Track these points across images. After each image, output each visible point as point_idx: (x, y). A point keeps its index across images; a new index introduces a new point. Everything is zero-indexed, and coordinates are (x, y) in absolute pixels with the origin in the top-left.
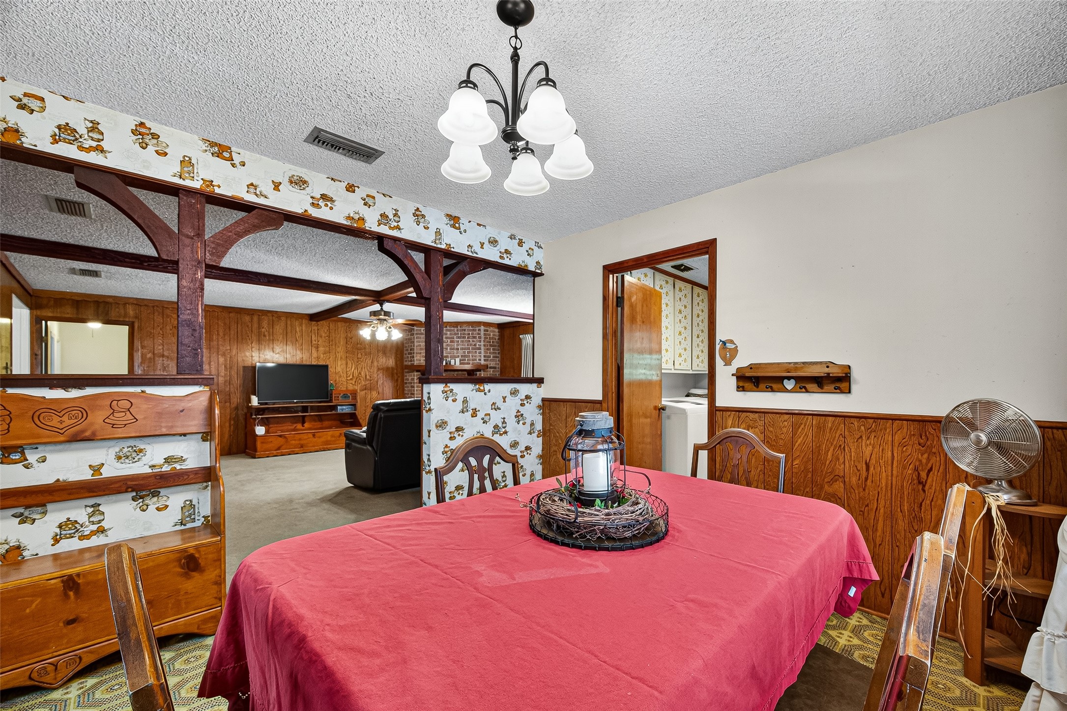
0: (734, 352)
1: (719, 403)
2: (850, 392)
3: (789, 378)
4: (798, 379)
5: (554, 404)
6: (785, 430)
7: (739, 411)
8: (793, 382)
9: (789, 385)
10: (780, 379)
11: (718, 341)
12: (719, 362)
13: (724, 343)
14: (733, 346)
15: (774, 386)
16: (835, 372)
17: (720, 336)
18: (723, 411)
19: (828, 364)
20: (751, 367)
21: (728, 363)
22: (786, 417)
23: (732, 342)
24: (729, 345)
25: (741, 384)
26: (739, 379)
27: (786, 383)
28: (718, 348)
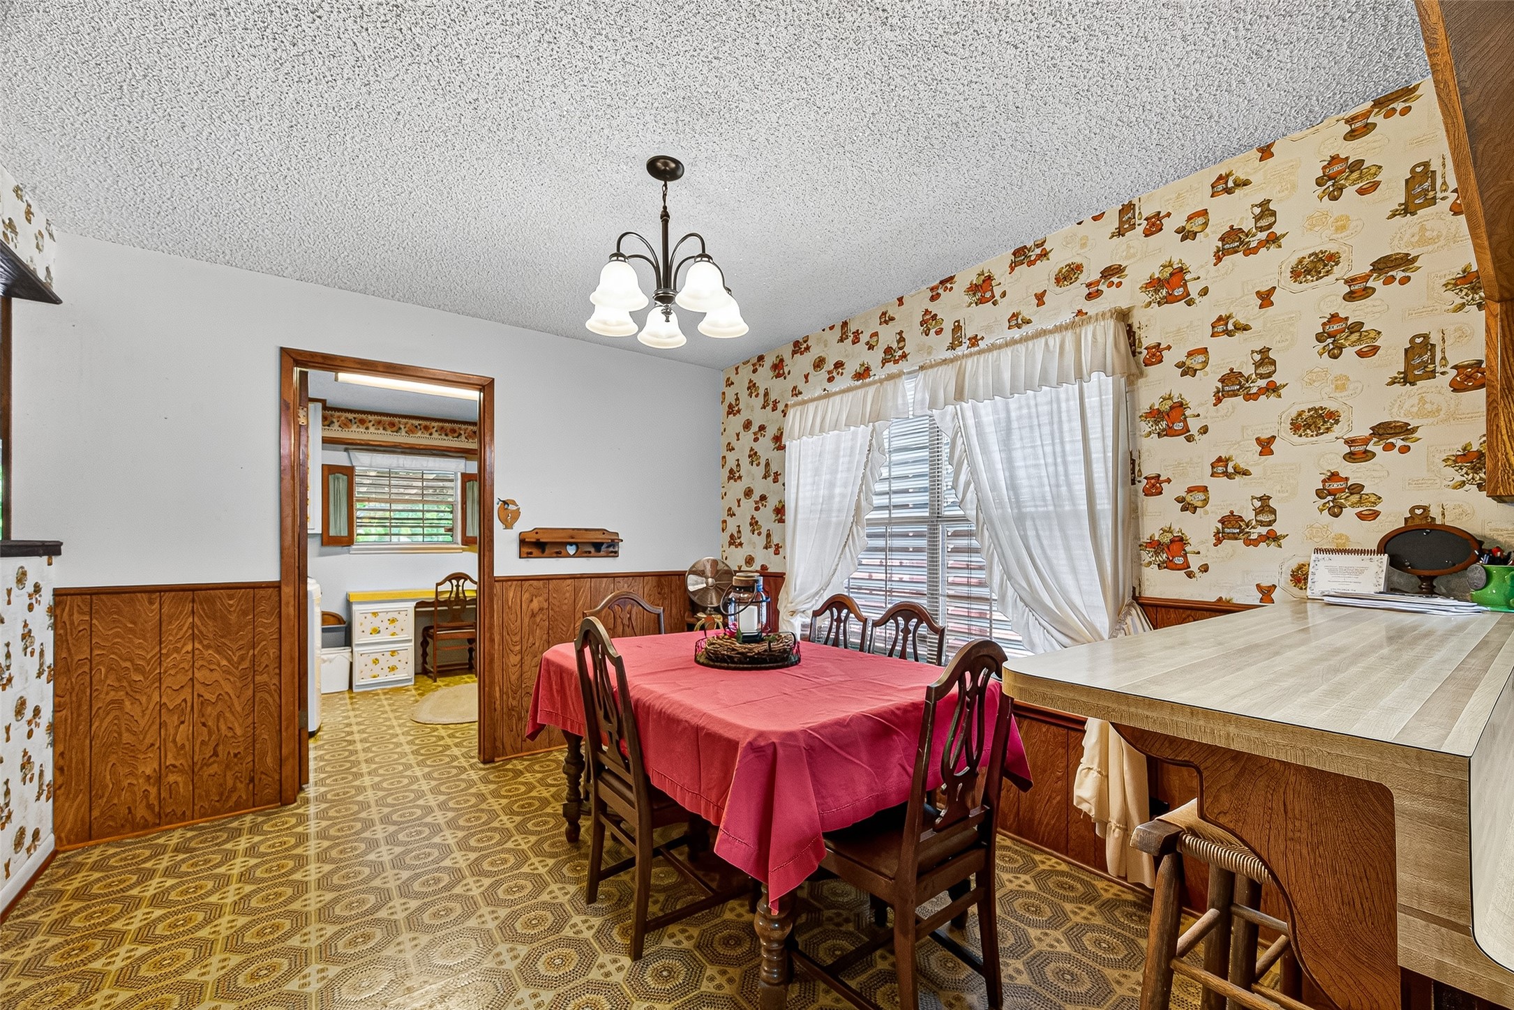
0: (516, 515)
1: (498, 572)
2: (618, 555)
3: (571, 544)
4: (578, 545)
6: (568, 595)
7: (522, 580)
8: (574, 547)
9: (571, 550)
10: (564, 545)
11: (496, 501)
12: (498, 525)
13: (505, 503)
14: (515, 508)
16: (603, 539)
17: (499, 493)
18: (503, 581)
19: (604, 531)
20: (536, 531)
21: (508, 525)
22: (569, 581)
23: (514, 503)
24: (510, 507)
25: (525, 550)
26: (523, 542)
27: (569, 549)
28: (496, 508)
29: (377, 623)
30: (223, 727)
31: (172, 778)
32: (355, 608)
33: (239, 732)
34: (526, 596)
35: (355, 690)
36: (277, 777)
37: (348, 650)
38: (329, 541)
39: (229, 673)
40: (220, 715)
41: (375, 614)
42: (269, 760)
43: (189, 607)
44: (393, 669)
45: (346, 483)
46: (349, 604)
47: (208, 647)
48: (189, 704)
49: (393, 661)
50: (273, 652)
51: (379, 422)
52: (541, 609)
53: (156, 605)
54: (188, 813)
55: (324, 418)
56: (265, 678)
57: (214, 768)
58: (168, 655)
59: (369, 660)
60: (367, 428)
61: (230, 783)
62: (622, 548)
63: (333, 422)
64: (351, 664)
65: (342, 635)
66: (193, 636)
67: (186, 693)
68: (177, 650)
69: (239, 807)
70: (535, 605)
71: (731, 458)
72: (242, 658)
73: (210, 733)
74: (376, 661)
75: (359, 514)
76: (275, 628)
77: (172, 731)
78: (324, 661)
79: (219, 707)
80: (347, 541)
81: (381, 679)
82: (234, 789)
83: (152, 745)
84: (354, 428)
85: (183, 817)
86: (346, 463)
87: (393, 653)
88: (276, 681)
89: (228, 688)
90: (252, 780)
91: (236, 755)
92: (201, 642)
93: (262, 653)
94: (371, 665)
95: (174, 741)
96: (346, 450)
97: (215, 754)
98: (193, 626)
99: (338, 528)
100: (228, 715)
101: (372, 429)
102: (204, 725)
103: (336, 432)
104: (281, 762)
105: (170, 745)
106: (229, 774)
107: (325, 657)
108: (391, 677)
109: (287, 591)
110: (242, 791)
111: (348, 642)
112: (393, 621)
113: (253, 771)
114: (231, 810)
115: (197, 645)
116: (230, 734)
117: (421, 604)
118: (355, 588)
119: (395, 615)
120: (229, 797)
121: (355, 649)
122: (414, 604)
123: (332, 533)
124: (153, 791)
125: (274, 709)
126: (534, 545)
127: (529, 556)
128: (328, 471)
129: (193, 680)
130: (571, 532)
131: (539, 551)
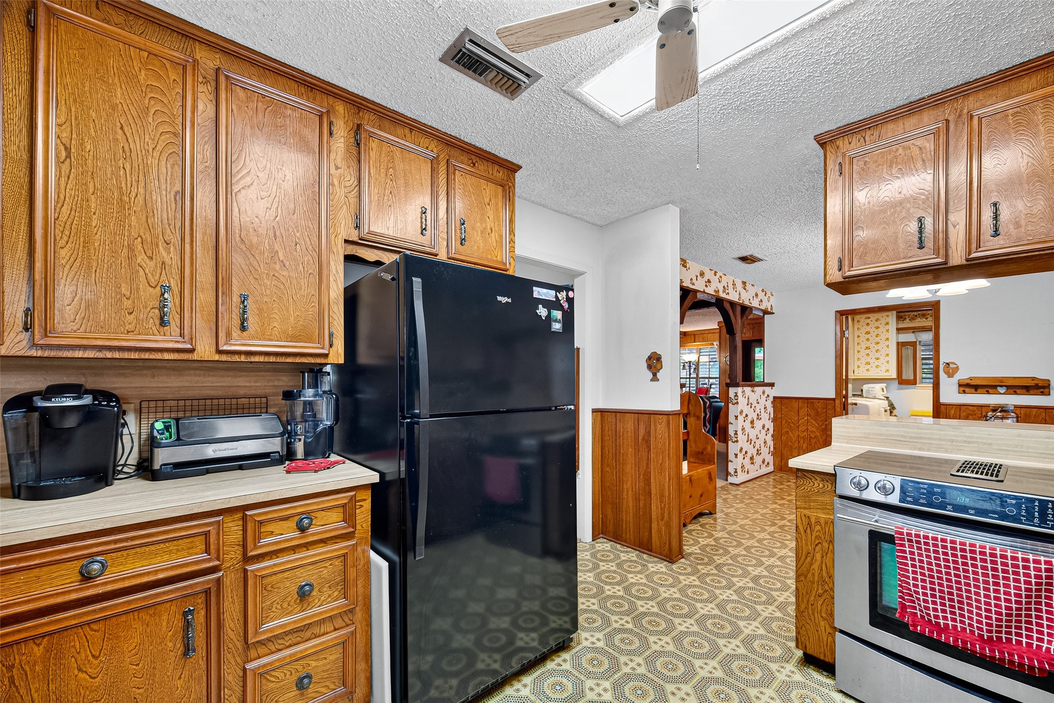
0: (957, 370)
1: (943, 400)
2: (1049, 395)
3: (1001, 386)
4: (1008, 387)
5: (785, 401)
7: (960, 405)
8: (1003, 388)
9: (1001, 390)
10: (995, 387)
11: (941, 363)
12: (943, 376)
13: (947, 364)
14: (955, 366)
15: (990, 391)
16: (1032, 383)
17: (944, 358)
18: (947, 405)
19: (1033, 379)
20: (970, 378)
21: (950, 376)
23: (954, 363)
24: (951, 366)
25: (962, 389)
26: (960, 386)
27: (999, 389)
28: (941, 367)
34: (964, 414)
38: (901, 382)
39: (818, 428)
43: (806, 404)
45: (911, 351)
47: (812, 419)
48: (807, 437)
53: (797, 402)
55: (898, 317)
58: (800, 419)
60: (927, 319)
62: (1053, 390)
63: (904, 318)
66: (808, 414)
67: (805, 433)
68: (803, 418)
72: (823, 424)
75: (924, 366)
77: (802, 445)
79: (815, 440)
80: (913, 382)
83: (797, 447)
84: (918, 319)
86: (913, 340)
89: (818, 434)
92: (810, 417)
96: (913, 332)
98: (808, 411)
99: (907, 375)
101: (929, 319)
103: (905, 324)
109: (838, 402)
123: (904, 377)
126: (966, 386)
127: (964, 392)
128: (900, 345)
129: (807, 429)
130: (1001, 379)
131: (973, 390)
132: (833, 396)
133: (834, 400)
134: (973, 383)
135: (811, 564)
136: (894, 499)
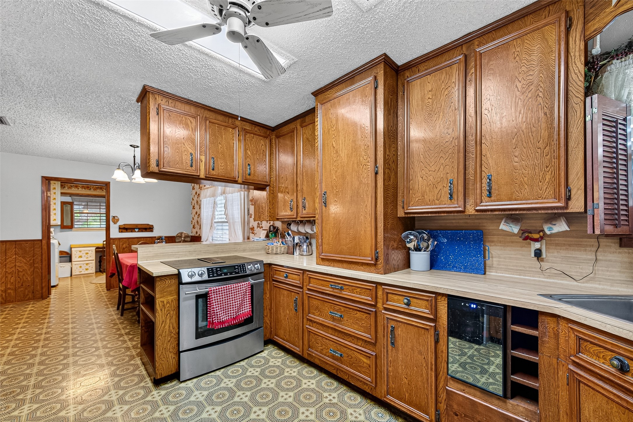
0: (118, 220)
1: (112, 236)
2: (152, 231)
3: (137, 228)
4: (139, 229)
6: (136, 243)
7: (120, 239)
9: (137, 230)
10: (134, 229)
11: (111, 216)
12: (111, 223)
13: (114, 217)
15: (132, 231)
16: (148, 227)
17: (112, 214)
18: (113, 239)
19: (148, 225)
20: (124, 225)
21: (115, 223)
22: (136, 239)
23: (117, 216)
24: (116, 218)
25: (121, 230)
26: (120, 228)
27: (136, 230)
28: (111, 218)
29: (81, 254)
30: (24, 278)
31: (9, 291)
32: (73, 249)
33: (29, 279)
34: (121, 243)
35: (73, 276)
36: (41, 292)
37: (71, 263)
38: (63, 227)
39: (26, 263)
40: (24, 275)
41: (80, 251)
42: (38, 287)
43: (14, 246)
44: (87, 269)
45: (70, 208)
46: (71, 248)
47: (20, 257)
48: (14, 271)
49: (87, 267)
50: (40, 258)
51: (83, 187)
52: (126, 247)
53: (5, 246)
54: (14, 301)
55: (61, 186)
56: (37, 265)
57: (22, 289)
58: (8, 259)
59: (78, 266)
60: (78, 189)
61: (26, 293)
62: (155, 230)
63: (65, 187)
64: (71, 268)
65: (68, 258)
66: (16, 253)
67: (13, 269)
68: (11, 257)
69: (29, 299)
70: (124, 246)
71: (193, 202)
72: (30, 260)
73: (21, 280)
74: (81, 267)
75: (75, 218)
76: (40, 252)
77: (9, 278)
78: (61, 267)
79: (23, 273)
80: (71, 227)
81: (83, 273)
82: (28, 295)
83: (4, 282)
84: (73, 189)
85: (13, 302)
86: (71, 201)
87: (87, 264)
88: (41, 266)
89: (26, 268)
90: (33, 292)
91: (28, 286)
92: (18, 256)
93: (36, 258)
94: (79, 268)
95: (10, 281)
96: (70, 196)
97: (22, 285)
98: (15, 251)
99: (67, 223)
100: (26, 275)
101: (80, 189)
102: (19, 277)
103: (65, 191)
104: (42, 288)
105: (9, 282)
106: (27, 291)
107: (61, 265)
108: (87, 272)
109: (44, 242)
110: (30, 295)
111: (70, 261)
112: (87, 253)
113: (34, 290)
114: (27, 300)
115: (17, 256)
116: (27, 280)
117: (97, 248)
118: (73, 243)
119: (88, 252)
120: (26, 297)
121: (73, 263)
122: (95, 248)
123: (65, 224)
124: (4, 294)
125: (40, 274)
126: (124, 229)
127: (122, 232)
128: (63, 204)
129: (15, 265)
130: (137, 225)
131: (125, 231)
132: (40, 238)
133: (41, 240)
134: (126, 227)
135: (165, 326)
136: (205, 277)
